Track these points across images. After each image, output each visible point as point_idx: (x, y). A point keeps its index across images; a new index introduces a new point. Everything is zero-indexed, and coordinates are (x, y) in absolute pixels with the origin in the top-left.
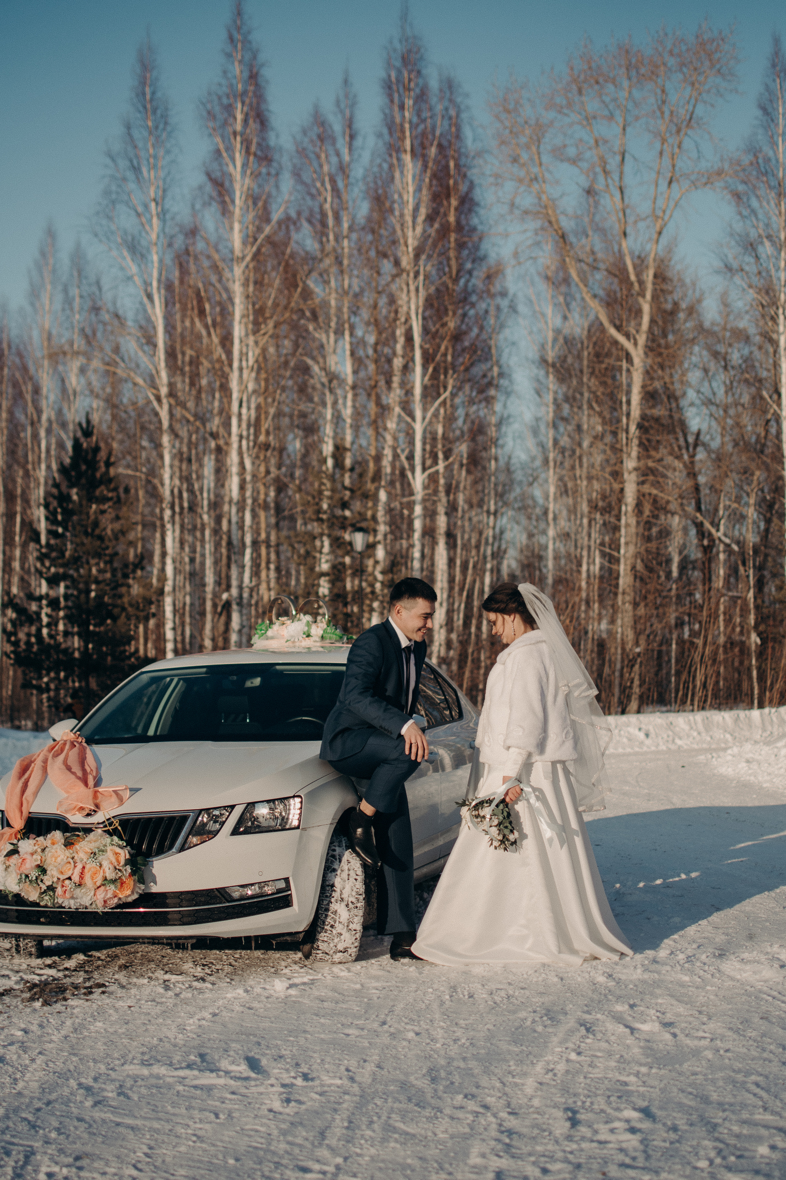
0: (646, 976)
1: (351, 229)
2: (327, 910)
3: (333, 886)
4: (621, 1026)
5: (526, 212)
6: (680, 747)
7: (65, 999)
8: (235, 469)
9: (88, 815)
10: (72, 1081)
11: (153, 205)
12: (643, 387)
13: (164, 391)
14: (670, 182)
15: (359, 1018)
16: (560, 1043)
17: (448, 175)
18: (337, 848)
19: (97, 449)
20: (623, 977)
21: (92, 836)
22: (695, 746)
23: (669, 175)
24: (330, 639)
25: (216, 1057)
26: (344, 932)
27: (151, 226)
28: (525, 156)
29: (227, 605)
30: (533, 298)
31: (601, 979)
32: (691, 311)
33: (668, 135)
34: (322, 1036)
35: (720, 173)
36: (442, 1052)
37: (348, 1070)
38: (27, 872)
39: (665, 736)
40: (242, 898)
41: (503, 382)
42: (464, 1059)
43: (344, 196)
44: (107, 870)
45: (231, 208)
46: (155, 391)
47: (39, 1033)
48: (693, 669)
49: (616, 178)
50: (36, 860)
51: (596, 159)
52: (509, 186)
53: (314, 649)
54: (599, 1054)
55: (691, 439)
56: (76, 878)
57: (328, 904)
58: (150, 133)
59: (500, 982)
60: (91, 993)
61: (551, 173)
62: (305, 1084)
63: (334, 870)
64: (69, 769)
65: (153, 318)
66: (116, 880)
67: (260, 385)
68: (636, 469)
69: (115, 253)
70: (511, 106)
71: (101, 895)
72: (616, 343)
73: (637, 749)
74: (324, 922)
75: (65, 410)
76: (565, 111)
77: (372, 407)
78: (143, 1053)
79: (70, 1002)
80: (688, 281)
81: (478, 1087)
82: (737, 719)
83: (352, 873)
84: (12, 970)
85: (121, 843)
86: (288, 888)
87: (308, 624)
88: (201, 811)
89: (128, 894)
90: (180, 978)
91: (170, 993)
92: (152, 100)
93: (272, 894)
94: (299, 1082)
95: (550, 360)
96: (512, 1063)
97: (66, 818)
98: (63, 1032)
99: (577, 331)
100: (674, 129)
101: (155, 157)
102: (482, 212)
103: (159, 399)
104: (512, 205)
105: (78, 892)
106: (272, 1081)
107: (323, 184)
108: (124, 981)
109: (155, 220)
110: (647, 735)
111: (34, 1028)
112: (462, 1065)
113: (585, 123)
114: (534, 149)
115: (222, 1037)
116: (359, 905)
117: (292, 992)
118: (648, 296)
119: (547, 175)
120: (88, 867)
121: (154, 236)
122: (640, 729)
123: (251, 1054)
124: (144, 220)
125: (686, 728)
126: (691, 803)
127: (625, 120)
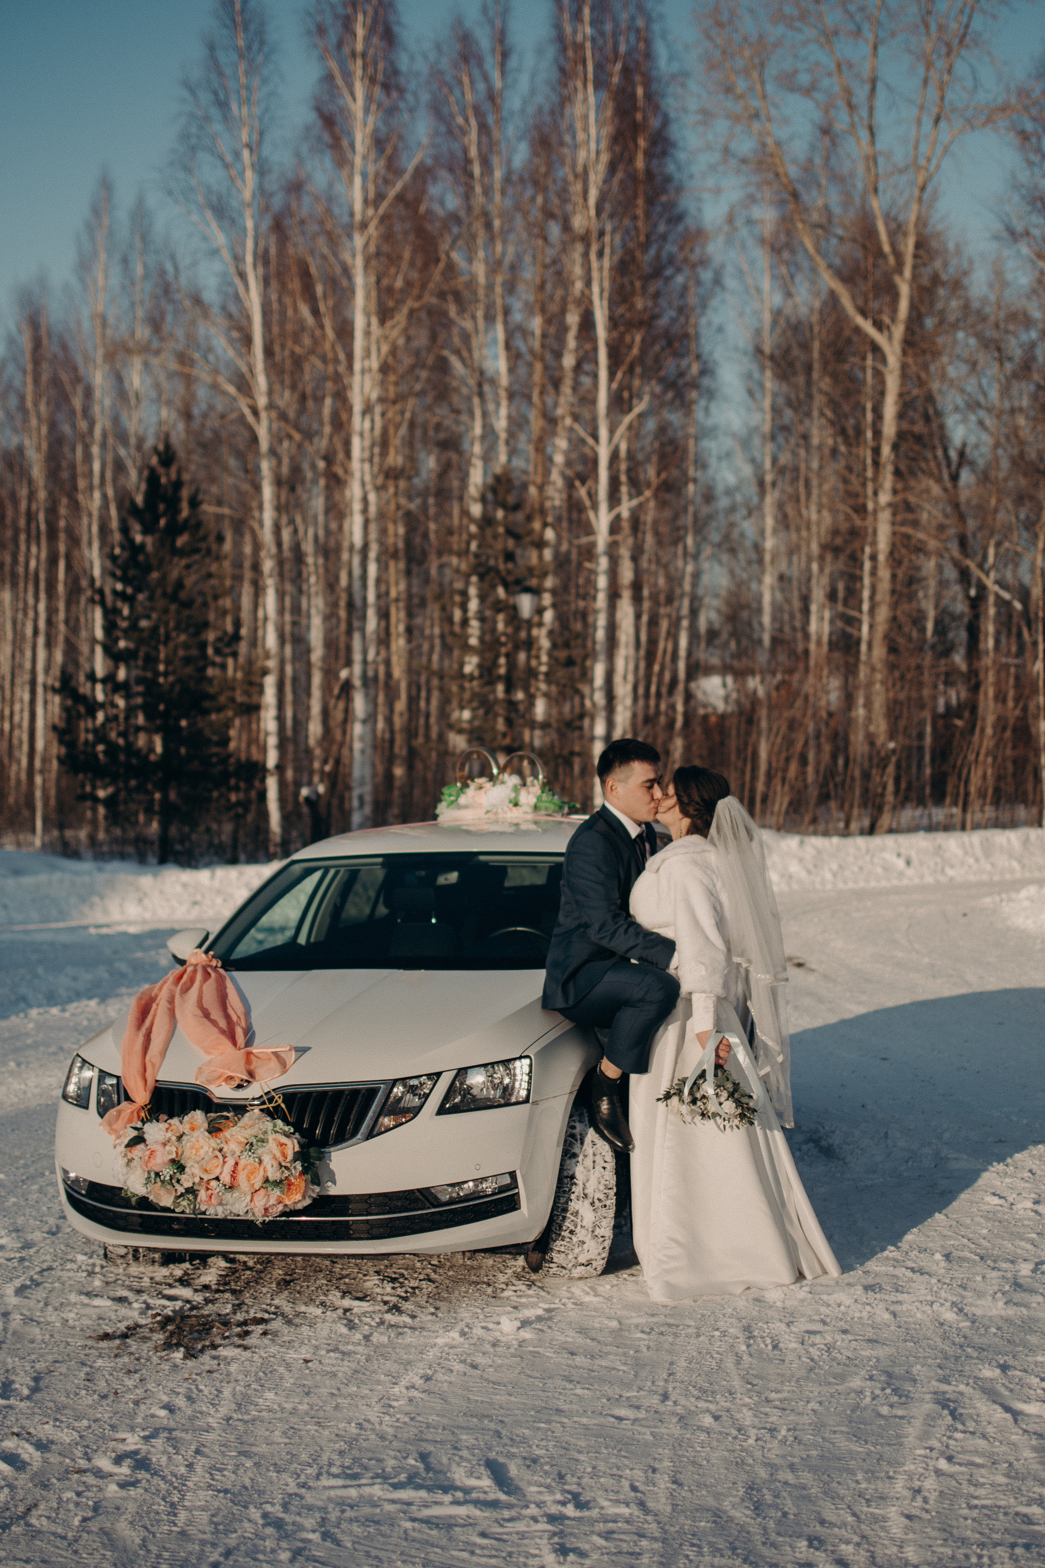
0: (1011, 1311)
1: (507, 180)
2: (565, 1210)
3: (573, 1177)
4: (999, 1409)
5: (744, 161)
6: (951, 879)
7: (214, 1347)
8: (357, 507)
9: (240, 1086)
10: (252, 1509)
11: (246, 153)
12: (901, 395)
13: (262, 401)
14: (937, 120)
15: (628, 1386)
16: (920, 1439)
17: (635, 108)
18: (577, 1125)
19: (178, 485)
20: (979, 1312)
21: (247, 1118)
22: (972, 878)
23: (935, 110)
24: (546, 809)
25: (445, 1460)
26: (588, 1239)
27: (244, 181)
28: (741, 85)
29: (347, 687)
30: (745, 267)
31: (949, 1316)
32: (957, 285)
33: (934, 57)
34: (585, 1420)
35: (1004, 108)
36: (758, 1454)
37: (634, 1489)
38: (157, 1169)
39: (932, 864)
40: (451, 1202)
41: (706, 381)
42: (792, 1467)
43: (496, 134)
44: (269, 1167)
45: (349, 156)
46: (250, 401)
47: (189, 1412)
48: (965, 771)
49: (864, 113)
50: (169, 1153)
51: (837, 89)
52: (721, 125)
53: (524, 827)
54: (979, 1460)
55: (953, 455)
56: (226, 1178)
57: (567, 1203)
58: (241, 56)
59: (811, 1321)
60: (247, 1333)
61: (776, 106)
62: (579, 1514)
63: (575, 1156)
64: (206, 1015)
65: (247, 304)
66: (281, 1181)
67: (387, 390)
68: (890, 505)
69: (195, 217)
70: (725, 18)
71: (260, 1202)
72: (857, 330)
73: (895, 882)
74: (561, 1227)
75: (124, 416)
76: (797, 24)
77: (536, 423)
78: (341, 1453)
79: (223, 1352)
80: (951, 246)
81: (822, 1522)
82: (1026, 841)
83: (598, 1159)
84: (130, 1288)
85: (286, 1128)
86: (514, 1184)
87: (516, 789)
88: (395, 1082)
89: (297, 1199)
90: (365, 1306)
91: (358, 1336)
92: (243, 11)
93: (493, 1194)
94: (570, 1510)
95: (767, 349)
96: (860, 1477)
97: (207, 1090)
98: (223, 1411)
99: (803, 311)
100: (944, 50)
101: (248, 88)
102: (682, 156)
103: (255, 412)
104: (726, 151)
105: (228, 1196)
106: (533, 1510)
107: (467, 120)
108: (287, 1308)
109: (249, 174)
110: (908, 863)
111: (181, 1402)
112: (790, 1477)
113: (822, 40)
114: (755, 75)
115: (445, 1421)
116: (608, 1203)
117: (526, 1334)
118: (907, 272)
119: (773, 112)
120: (242, 1163)
121: (247, 195)
122: (899, 855)
123: (492, 1455)
124: (233, 172)
125: (960, 852)
126: (992, 983)
127: (877, 36)
